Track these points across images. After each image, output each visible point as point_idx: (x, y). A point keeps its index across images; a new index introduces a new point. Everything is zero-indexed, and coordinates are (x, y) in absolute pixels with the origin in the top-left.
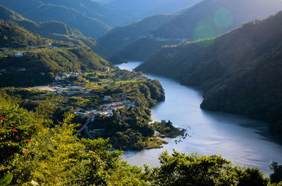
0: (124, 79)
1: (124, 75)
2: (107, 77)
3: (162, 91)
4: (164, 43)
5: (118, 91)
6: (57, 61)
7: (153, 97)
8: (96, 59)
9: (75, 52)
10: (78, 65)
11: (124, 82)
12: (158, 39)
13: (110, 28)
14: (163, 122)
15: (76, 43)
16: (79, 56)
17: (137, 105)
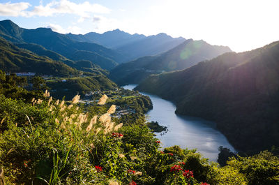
0: (128, 95)
1: (127, 93)
2: (117, 94)
3: (151, 103)
4: (151, 73)
5: (124, 103)
6: (86, 84)
7: (146, 107)
8: (110, 83)
9: (97, 78)
10: (98, 87)
11: (127, 97)
12: (147, 71)
13: (117, 64)
14: (153, 122)
15: (97, 73)
16: (99, 81)
17: (136, 111)
